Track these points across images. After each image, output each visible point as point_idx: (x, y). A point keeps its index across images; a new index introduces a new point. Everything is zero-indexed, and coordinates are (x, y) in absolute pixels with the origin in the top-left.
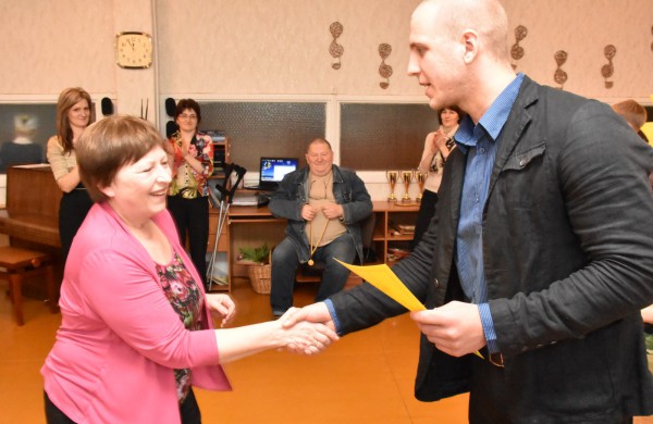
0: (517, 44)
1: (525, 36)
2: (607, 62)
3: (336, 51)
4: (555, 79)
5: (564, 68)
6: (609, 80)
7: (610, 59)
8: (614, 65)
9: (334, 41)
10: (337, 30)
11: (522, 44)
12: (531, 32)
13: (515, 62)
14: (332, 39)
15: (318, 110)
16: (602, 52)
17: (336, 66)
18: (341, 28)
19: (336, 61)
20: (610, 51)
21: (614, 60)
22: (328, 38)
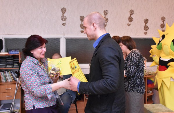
0: (130, 16)
1: (133, 13)
2: (162, 23)
3: (64, 18)
4: (144, 29)
5: (147, 25)
6: (163, 29)
7: (163, 22)
8: (165, 24)
9: (63, 15)
10: (64, 10)
11: (132, 16)
12: (135, 12)
13: (130, 23)
14: (62, 14)
15: (57, 41)
16: (161, 19)
17: (64, 24)
18: (66, 10)
19: (64, 22)
20: (163, 19)
21: (165, 22)
22: (60, 14)
